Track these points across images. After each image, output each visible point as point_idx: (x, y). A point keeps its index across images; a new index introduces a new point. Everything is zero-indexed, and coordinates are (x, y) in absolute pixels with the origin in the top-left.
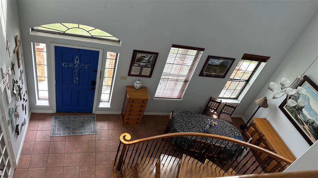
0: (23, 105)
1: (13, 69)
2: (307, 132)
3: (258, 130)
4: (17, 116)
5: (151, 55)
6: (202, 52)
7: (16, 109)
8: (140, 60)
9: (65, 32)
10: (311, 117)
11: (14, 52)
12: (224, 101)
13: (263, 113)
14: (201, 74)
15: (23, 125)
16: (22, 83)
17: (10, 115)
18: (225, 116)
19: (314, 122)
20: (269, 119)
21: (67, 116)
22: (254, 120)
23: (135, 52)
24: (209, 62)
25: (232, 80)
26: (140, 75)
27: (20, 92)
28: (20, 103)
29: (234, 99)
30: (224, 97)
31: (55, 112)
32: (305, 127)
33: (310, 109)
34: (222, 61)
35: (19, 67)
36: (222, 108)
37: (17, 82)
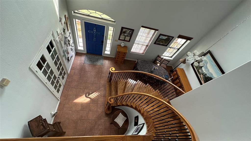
0: (71, 48)
1: (64, 31)
2: (201, 78)
3: (178, 73)
4: (68, 53)
5: (130, 30)
6: (157, 31)
7: (67, 50)
8: (125, 32)
9: (90, 15)
10: (206, 71)
11: (64, 23)
12: (164, 58)
13: (182, 66)
14: (155, 43)
15: (71, 57)
16: (70, 38)
17: (64, 52)
18: (163, 65)
19: (206, 74)
20: (184, 69)
21: (91, 55)
22: (177, 69)
23: (123, 28)
24: (160, 37)
25: (170, 47)
26: (124, 40)
27: (69, 42)
28: (69, 48)
29: (170, 57)
30: (165, 55)
31: (86, 53)
32: (201, 76)
33: (206, 68)
34: (167, 37)
35: (68, 31)
36: (163, 61)
37: (67, 38)
